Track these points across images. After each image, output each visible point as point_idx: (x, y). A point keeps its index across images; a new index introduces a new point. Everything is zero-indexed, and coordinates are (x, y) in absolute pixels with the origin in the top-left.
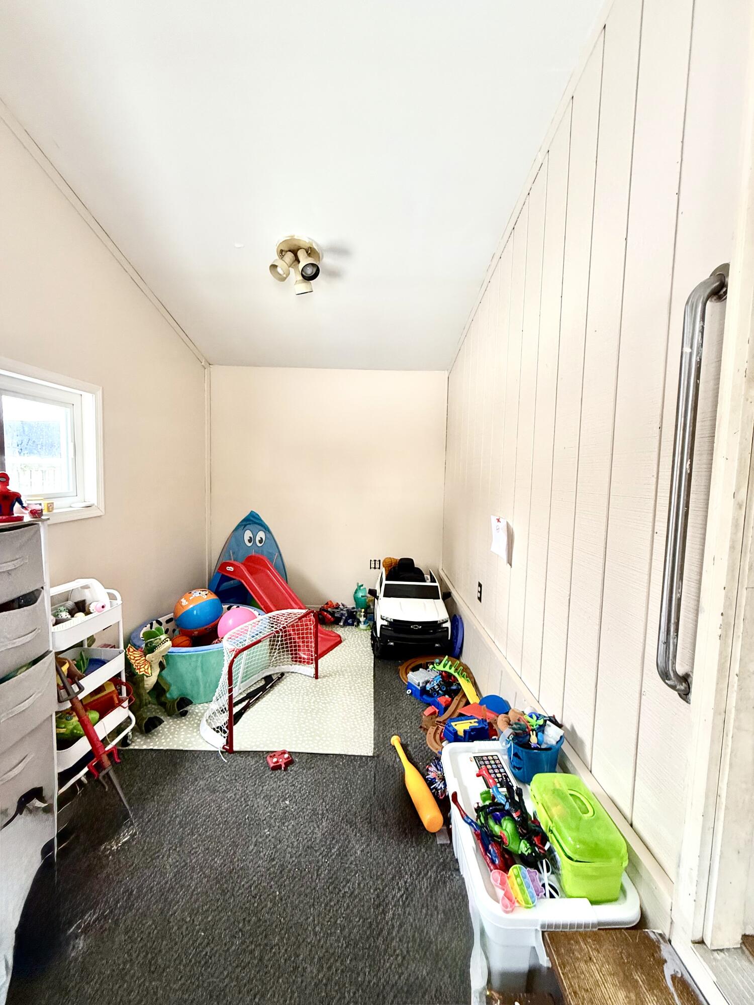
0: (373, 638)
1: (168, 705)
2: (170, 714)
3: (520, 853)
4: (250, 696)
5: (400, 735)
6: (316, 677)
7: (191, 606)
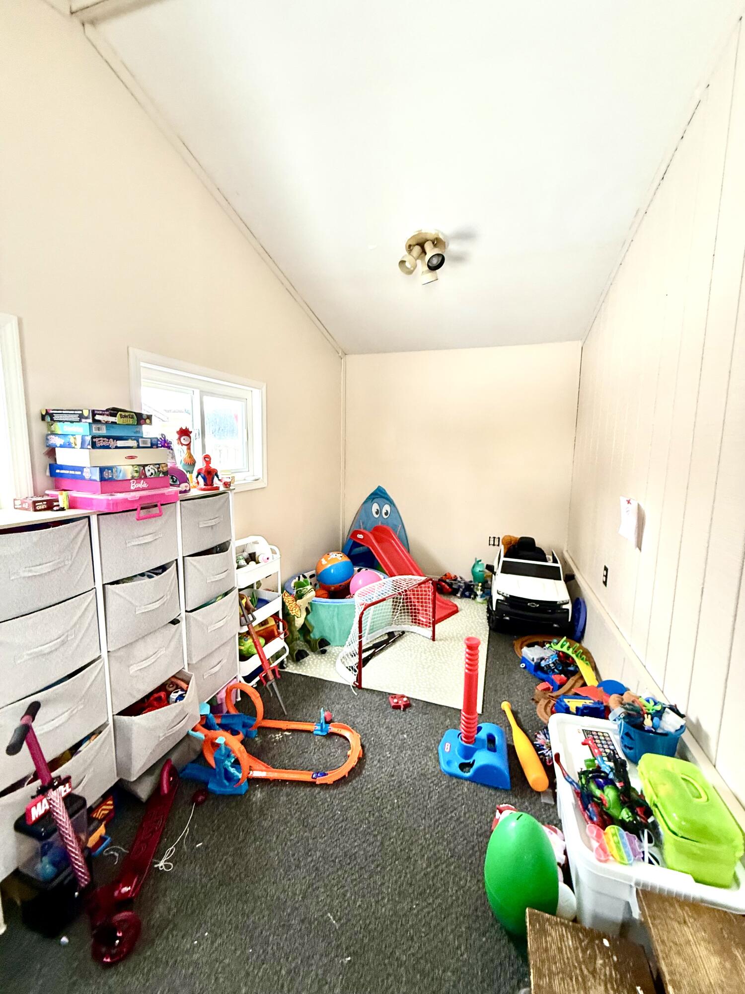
0: (489, 611)
1: (312, 643)
2: (313, 651)
3: (620, 818)
4: (376, 646)
5: (511, 703)
6: (434, 639)
7: (329, 565)
